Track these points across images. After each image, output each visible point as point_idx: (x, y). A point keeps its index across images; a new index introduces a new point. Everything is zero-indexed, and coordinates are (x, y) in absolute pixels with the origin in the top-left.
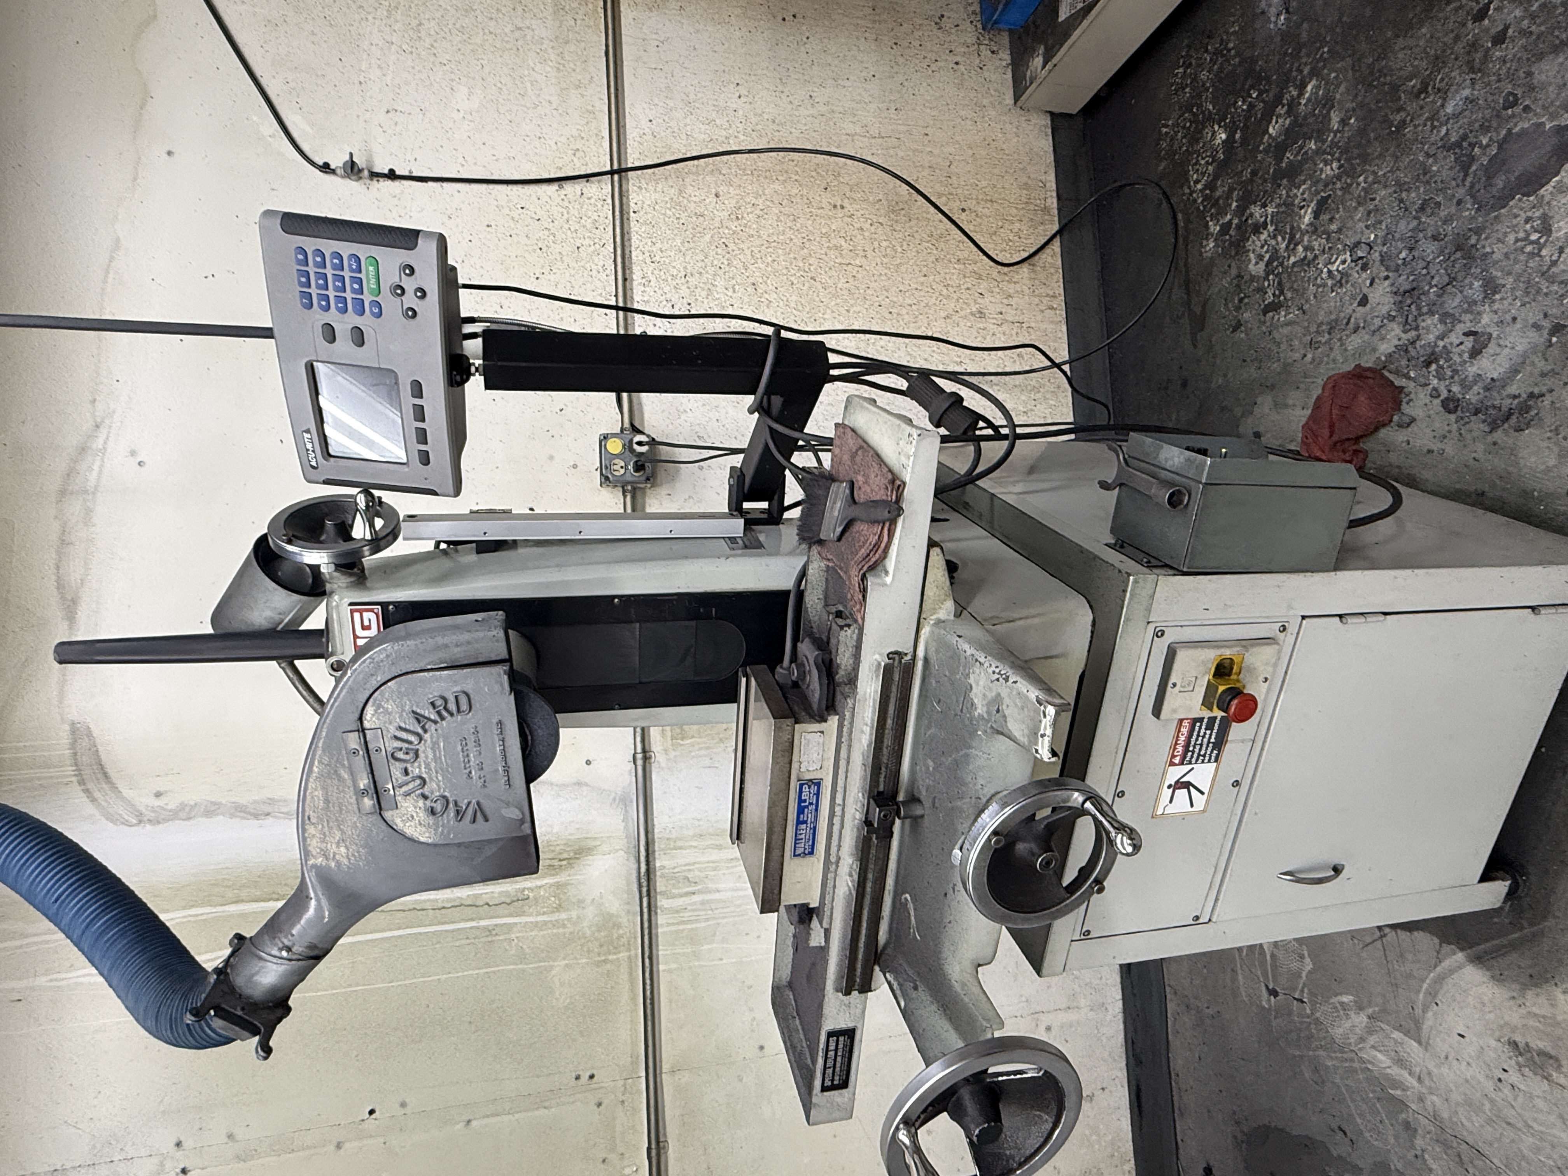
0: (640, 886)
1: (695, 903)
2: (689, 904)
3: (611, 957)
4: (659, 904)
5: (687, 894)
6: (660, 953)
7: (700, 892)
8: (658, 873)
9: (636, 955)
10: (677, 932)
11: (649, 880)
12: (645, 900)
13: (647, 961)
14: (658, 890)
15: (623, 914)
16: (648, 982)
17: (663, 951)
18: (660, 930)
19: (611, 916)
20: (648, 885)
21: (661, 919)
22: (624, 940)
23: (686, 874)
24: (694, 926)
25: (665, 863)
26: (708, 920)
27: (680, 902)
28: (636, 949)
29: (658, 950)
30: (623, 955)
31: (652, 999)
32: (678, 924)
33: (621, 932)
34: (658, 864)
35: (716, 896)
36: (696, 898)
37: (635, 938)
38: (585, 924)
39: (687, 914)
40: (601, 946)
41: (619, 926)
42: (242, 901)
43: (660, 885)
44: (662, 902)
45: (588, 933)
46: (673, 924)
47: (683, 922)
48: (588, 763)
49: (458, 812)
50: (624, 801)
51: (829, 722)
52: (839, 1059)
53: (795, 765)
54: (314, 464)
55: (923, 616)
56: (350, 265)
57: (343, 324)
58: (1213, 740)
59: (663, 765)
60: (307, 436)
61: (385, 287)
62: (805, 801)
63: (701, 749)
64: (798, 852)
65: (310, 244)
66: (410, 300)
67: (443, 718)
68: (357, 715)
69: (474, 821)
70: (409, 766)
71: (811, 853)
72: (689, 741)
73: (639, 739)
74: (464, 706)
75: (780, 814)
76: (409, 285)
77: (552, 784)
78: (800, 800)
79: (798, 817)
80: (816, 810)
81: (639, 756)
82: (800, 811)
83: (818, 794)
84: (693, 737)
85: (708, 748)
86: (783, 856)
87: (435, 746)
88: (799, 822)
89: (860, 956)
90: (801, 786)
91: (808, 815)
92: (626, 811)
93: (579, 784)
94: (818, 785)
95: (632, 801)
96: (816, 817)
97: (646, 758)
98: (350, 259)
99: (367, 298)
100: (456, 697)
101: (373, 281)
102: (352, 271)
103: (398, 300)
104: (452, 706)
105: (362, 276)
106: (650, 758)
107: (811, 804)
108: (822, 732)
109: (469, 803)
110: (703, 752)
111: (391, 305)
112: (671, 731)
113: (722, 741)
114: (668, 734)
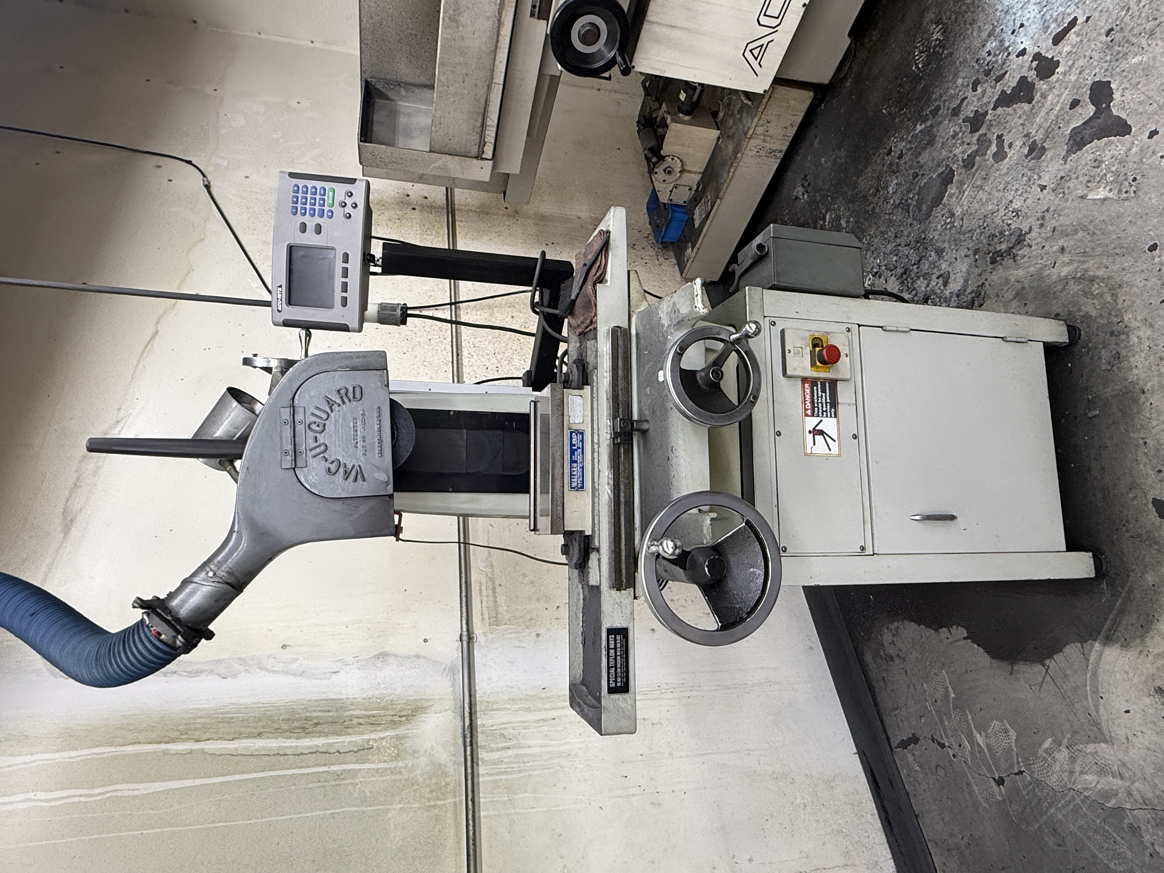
0: (464, 737)
1: (510, 757)
2: (505, 757)
3: (438, 803)
4: (480, 756)
5: (503, 748)
6: (481, 800)
7: (514, 747)
8: (479, 730)
9: (461, 801)
10: (496, 781)
11: (471, 733)
12: (469, 748)
13: (470, 803)
14: (479, 744)
15: (450, 764)
16: (471, 822)
17: (483, 799)
18: (481, 780)
19: (440, 765)
20: (471, 737)
21: (482, 770)
22: (451, 787)
23: (503, 732)
24: (509, 777)
25: (484, 722)
26: (520, 771)
27: (496, 755)
28: (461, 796)
29: (479, 798)
30: (450, 801)
31: (474, 840)
32: (496, 774)
33: (448, 780)
34: (479, 723)
35: (528, 751)
36: (510, 752)
37: (460, 785)
38: (419, 771)
39: (503, 766)
40: (431, 792)
41: (445, 774)
42: (139, 743)
43: (481, 739)
44: (483, 755)
45: (420, 780)
46: (492, 775)
47: (501, 773)
48: (425, 641)
49: (346, 471)
50: (452, 670)
51: (585, 390)
52: (619, 658)
53: (566, 418)
54: (280, 309)
55: (632, 309)
56: (320, 192)
57: (311, 223)
58: (828, 401)
59: (483, 644)
60: (280, 289)
61: (336, 203)
62: (574, 445)
63: (510, 633)
64: (574, 485)
65: (301, 183)
66: (348, 209)
67: (344, 403)
68: (291, 397)
69: (355, 480)
70: (318, 435)
71: (582, 487)
72: (502, 627)
73: (464, 622)
74: (358, 395)
75: (559, 453)
76: (349, 201)
77: (396, 656)
78: (572, 445)
79: (571, 458)
80: (583, 453)
81: (465, 637)
82: (572, 453)
83: (582, 441)
84: (505, 624)
85: (518, 632)
86: (563, 486)
87: (336, 421)
88: (572, 462)
89: (623, 558)
90: (571, 433)
91: (578, 456)
92: (454, 679)
93: (418, 656)
94: (582, 434)
95: (458, 672)
96: (583, 458)
97: (470, 638)
98: (320, 189)
99: (326, 208)
100: (354, 388)
101: (331, 199)
102: (320, 195)
103: (342, 209)
104: (351, 395)
105: (326, 197)
106: (473, 638)
107: (578, 448)
108: (581, 396)
109: (354, 466)
110: (513, 636)
111: (338, 212)
112: (489, 619)
113: (527, 627)
114: (487, 621)
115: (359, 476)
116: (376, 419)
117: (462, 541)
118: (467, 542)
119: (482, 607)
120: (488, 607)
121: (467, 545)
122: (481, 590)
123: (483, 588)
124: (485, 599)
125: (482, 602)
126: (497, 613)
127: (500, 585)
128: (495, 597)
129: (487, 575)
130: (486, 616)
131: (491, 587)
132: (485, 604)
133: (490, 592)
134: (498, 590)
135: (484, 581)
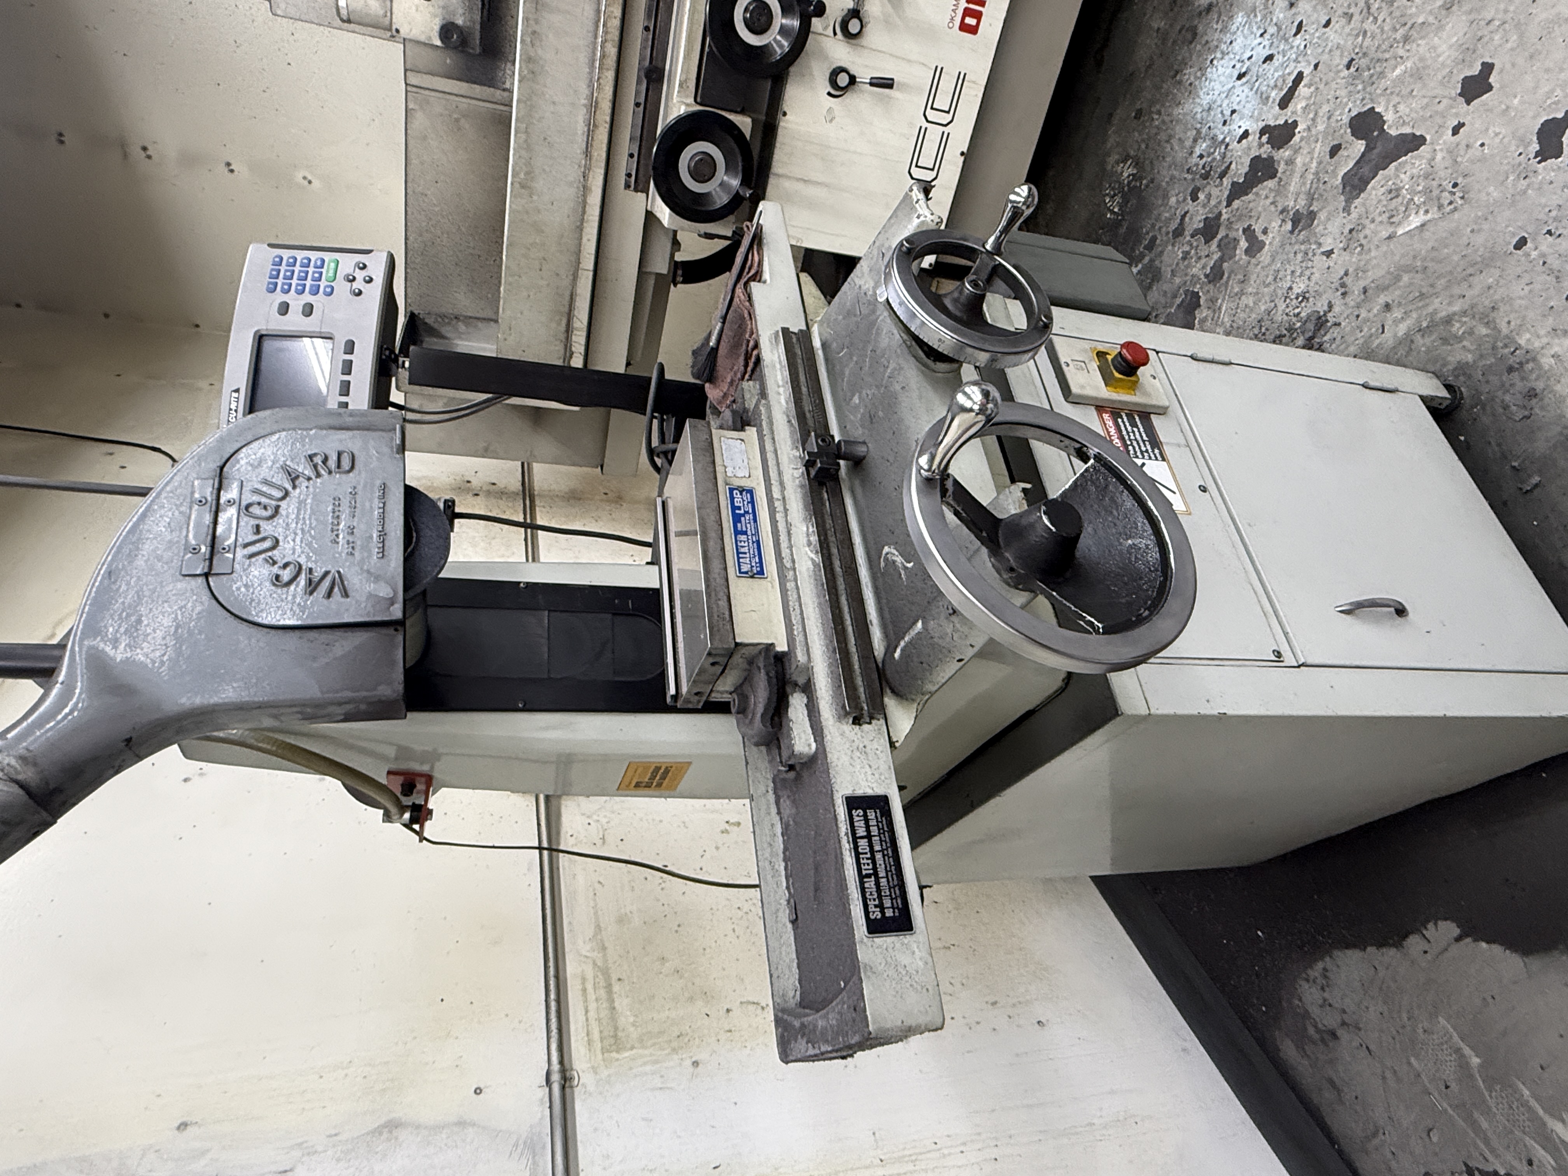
48: (478, 1091)
49: (310, 580)
50: (531, 1146)
51: (748, 432)
52: (879, 856)
53: (719, 469)
54: (232, 420)
56: (315, 264)
57: (296, 303)
58: (1145, 438)
59: (591, 1088)
60: (235, 395)
61: (340, 275)
62: (739, 508)
63: (645, 1064)
64: (745, 568)
65: (286, 254)
66: (359, 284)
69: (329, 594)
72: (626, 1054)
73: (554, 1046)
74: (346, 463)
76: (360, 275)
77: (418, 1127)
78: (734, 508)
79: (735, 527)
80: (755, 521)
81: (556, 1077)
82: (737, 518)
83: (752, 502)
84: (632, 1048)
85: (656, 1062)
86: (726, 569)
87: (301, 503)
88: (737, 533)
90: (731, 490)
91: (746, 523)
92: (535, 1163)
93: (461, 1124)
94: (751, 492)
95: (544, 1147)
96: (756, 528)
97: (566, 1080)
98: (316, 261)
99: (323, 284)
100: (339, 454)
101: (331, 272)
102: (316, 267)
103: (349, 284)
104: (332, 463)
105: (324, 270)
106: (571, 1079)
107: (747, 512)
108: (742, 440)
109: (327, 573)
110: (648, 1068)
111: (342, 288)
112: (602, 1041)
113: (674, 1050)
114: (598, 1045)
115: (336, 589)
116: (376, 501)
117: (545, 844)
118: (554, 847)
119: (587, 1020)
120: (599, 1020)
121: (555, 853)
122: (584, 990)
123: (589, 987)
124: (592, 1006)
125: (587, 1012)
126: (616, 1029)
127: (619, 980)
128: (611, 1001)
129: (595, 964)
130: (596, 1036)
131: (603, 983)
132: (592, 1014)
133: (602, 993)
134: (616, 988)
135: (590, 973)
